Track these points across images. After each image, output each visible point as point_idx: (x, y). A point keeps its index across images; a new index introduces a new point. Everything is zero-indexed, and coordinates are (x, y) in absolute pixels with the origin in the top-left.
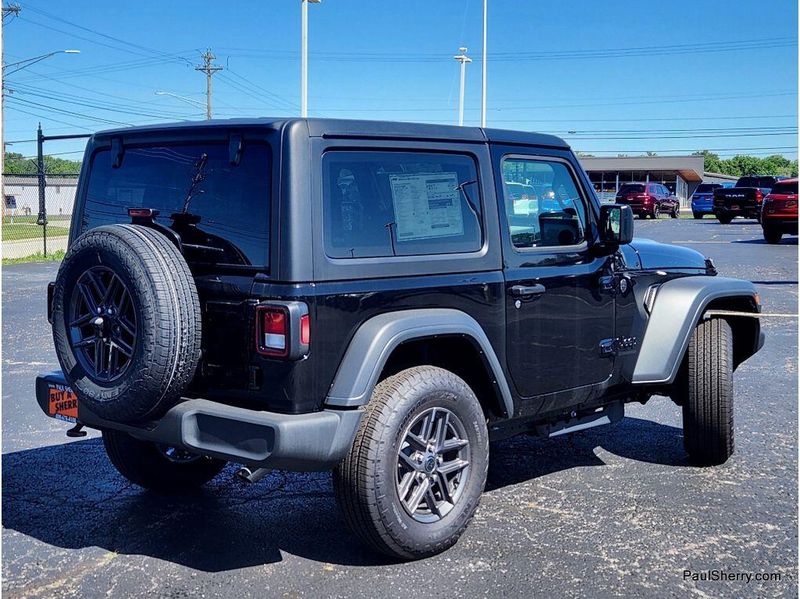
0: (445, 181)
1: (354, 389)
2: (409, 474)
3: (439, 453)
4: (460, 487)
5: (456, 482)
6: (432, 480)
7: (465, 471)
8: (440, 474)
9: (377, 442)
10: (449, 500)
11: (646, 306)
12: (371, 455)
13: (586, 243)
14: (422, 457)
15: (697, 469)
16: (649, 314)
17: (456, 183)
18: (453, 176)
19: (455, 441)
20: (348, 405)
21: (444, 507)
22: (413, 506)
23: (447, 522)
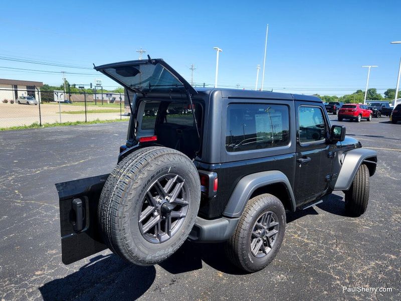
0: (277, 116)
1: (236, 209)
2: (255, 239)
3: (267, 229)
4: (274, 241)
5: (272, 239)
6: (263, 240)
7: (276, 235)
8: (267, 237)
9: (244, 230)
10: (270, 247)
11: (341, 161)
12: (241, 235)
13: (325, 139)
14: (260, 232)
15: (352, 218)
16: (342, 164)
17: (281, 118)
18: (280, 115)
19: (274, 223)
20: (233, 216)
21: (268, 250)
22: (256, 252)
23: (268, 256)
